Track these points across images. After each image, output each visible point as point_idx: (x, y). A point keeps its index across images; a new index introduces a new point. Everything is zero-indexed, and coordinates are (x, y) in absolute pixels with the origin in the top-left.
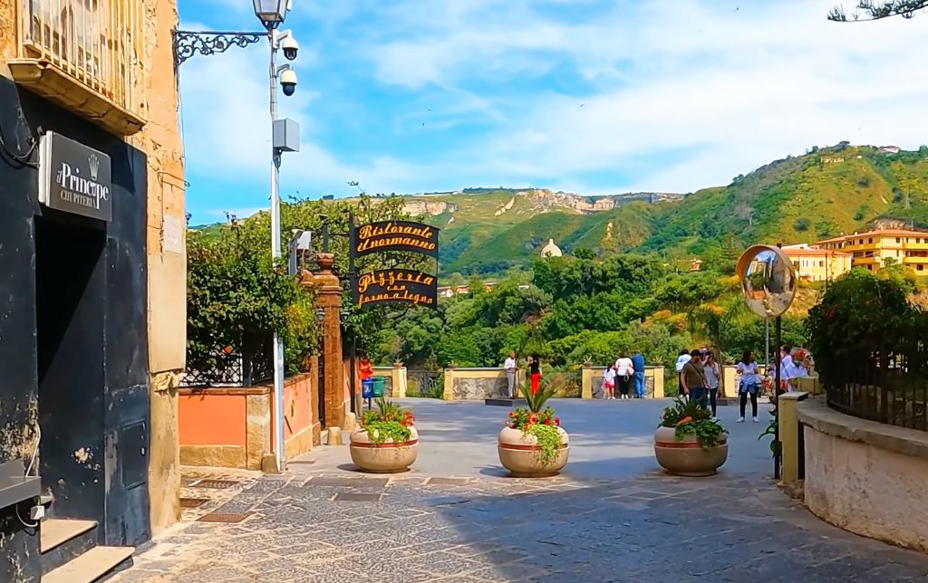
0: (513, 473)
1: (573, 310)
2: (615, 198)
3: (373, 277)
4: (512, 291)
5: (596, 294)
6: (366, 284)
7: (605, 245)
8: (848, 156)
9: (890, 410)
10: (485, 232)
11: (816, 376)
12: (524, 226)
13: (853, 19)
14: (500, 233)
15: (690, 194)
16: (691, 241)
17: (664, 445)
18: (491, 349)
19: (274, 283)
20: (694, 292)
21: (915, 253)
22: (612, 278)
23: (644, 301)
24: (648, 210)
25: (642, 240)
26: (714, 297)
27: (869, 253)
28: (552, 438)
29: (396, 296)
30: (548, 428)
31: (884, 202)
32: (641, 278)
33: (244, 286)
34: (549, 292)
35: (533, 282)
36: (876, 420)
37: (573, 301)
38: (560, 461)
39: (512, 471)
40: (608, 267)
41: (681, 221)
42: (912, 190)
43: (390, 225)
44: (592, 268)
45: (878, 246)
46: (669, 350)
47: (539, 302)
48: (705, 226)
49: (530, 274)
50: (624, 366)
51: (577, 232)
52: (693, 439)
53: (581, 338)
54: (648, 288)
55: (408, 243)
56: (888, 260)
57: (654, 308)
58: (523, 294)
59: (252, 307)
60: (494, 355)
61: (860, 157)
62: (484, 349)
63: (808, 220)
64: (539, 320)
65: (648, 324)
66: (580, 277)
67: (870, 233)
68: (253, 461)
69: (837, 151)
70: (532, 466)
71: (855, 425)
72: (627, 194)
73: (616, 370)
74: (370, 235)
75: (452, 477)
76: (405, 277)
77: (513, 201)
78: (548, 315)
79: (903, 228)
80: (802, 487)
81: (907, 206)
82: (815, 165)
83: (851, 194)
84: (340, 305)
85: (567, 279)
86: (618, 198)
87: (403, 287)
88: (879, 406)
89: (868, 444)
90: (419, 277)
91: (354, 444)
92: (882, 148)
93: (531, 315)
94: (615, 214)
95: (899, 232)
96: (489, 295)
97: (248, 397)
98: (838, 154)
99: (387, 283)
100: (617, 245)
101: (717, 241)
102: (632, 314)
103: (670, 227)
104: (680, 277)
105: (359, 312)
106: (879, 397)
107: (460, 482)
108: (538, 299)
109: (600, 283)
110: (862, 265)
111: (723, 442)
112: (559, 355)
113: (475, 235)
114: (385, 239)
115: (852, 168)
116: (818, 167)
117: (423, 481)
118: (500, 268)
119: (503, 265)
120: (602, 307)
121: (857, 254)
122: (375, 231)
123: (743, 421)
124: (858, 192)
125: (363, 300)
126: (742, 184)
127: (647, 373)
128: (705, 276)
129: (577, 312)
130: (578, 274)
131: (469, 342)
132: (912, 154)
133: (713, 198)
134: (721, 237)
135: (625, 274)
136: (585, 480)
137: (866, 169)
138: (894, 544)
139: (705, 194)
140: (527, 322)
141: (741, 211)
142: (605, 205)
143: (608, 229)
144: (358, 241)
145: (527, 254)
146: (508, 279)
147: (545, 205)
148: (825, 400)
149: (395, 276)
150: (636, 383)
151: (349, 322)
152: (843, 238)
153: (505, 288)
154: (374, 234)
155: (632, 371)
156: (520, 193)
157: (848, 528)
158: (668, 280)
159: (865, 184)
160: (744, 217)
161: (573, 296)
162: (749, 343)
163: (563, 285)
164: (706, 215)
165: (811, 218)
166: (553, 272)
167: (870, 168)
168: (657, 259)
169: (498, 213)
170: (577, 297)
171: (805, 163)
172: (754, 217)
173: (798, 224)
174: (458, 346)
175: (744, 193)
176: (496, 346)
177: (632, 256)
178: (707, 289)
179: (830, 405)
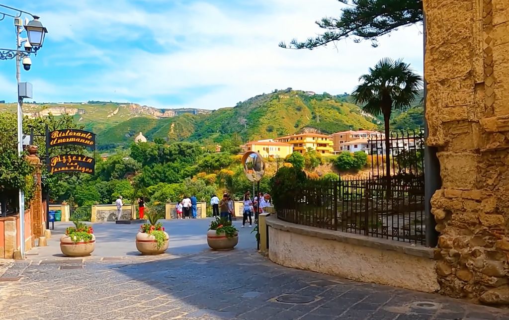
0: (143, 253)
1: (154, 172)
2: (175, 111)
3: (59, 158)
4: (119, 161)
5: (166, 163)
6: (55, 162)
7: (170, 136)
8: (292, 95)
9: (298, 219)
10: (102, 127)
11: (273, 206)
12: (125, 124)
13: (289, 47)
14: (110, 128)
15: (215, 110)
16: (216, 135)
17: (211, 237)
18: (106, 193)
19: (21, 165)
20: (218, 163)
21: (321, 145)
22: (175, 154)
23: (192, 167)
24: (193, 118)
25: (190, 134)
26: (228, 166)
27: (301, 145)
28: (162, 236)
29: (72, 168)
30: (160, 232)
31: (307, 119)
32: (190, 155)
33: (4, 166)
34: (140, 162)
35: (131, 156)
36: (294, 223)
37: (153, 167)
38: (165, 247)
39: (142, 252)
40: (172, 148)
41: (211, 125)
42: (320, 114)
43: (69, 131)
44: (164, 149)
45: (305, 141)
46: (205, 193)
47: (134, 167)
48: (223, 127)
49: (128, 151)
50: (187, 202)
51: (155, 129)
52: (224, 234)
53: (158, 187)
54: (194, 160)
55: (78, 141)
56: (309, 149)
57: (197, 171)
58: (125, 163)
59: (9, 176)
60: (109, 197)
61: (297, 96)
62: (102, 193)
63: (273, 127)
64: (135, 177)
65: (194, 180)
66: (157, 154)
67: (301, 134)
68: (8, 254)
69: (286, 92)
70: (152, 249)
71: (286, 225)
72: (182, 109)
73: (183, 204)
74: (57, 136)
75: (114, 257)
76: (77, 158)
77: (118, 109)
78: (139, 174)
79: (316, 133)
80: (268, 251)
81: (318, 121)
82: (276, 99)
83: (293, 114)
84: (41, 173)
85: (150, 155)
86: (177, 110)
87: (76, 164)
88: (295, 218)
89: (291, 232)
90: (85, 158)
91: (63, 243)
92: (307, 92)
93: (130, 174)
94: (175, 120)
95: (314, 134)
96: (105, 163)
97: (5, 222)
98: (287, 94)
99: (67, 162)
100: (176, 136)
101: (229, 136)
102: (186, 174)
103: (204, 128)
104: (210, 155)
105: (51, 177)
106: (295, 214)
107: (119, 259)
108: (134, 165)
109: (169, 157)
110: (298, 150)
111: (237, 235)
112: (146, 196)
113: (95, 128)
114: (66, 138)
115: (293, 101)
116: (277, 100)
117: (100, 259)
118: (110, 147)
119: (112, 146)
120: (169, 170)
121: (296, 145)
122: (60, 134)
123: (243, 227)
124: (296, 113)
125: (54, 170)
126: (241, 106)
127: (198, 205)
128: (223, 154)
129: (155, 173)
130: (156, 152)
131: (94, 190)
132: (320, 96)
133: (227, 113)
134: (231, 134)
135: (182, 152)
136: (177, 255)
137: (300, 102)
138: (300, 269)
139: (223, 111)
140: (127, 179)
141: (241, 121)
142: (171, 115)
143: (172, 128)
144: (50, 139)
145: (126, 140)
146: (115, 154)
147: (137, 112)
148: (276, 216)
149: (72, 158)
150: (193, 211)
151: (46, 182)
152: (289, 137)
153: (115, 159)
154: (60, 136)
155: (190, 205)
156: (122, 105)
157: (284, 265)
158: (204, 156)
159: (299, 109)
160: (242, 124)
161: (153, 164)
162: (245, 189)
163: (148, 158)
164: (223, 122)
165: (274, 126)
166: (142, 150)
167: (301, 101)
168: (199, 145)
169: (109, 116)
170: (156, 165)
171: (271, 97)
172: (247, 124)
173: (268, 128)
174: (87, 192)
175: (242, 112)
176: (110, 192)
177: (185, 143)
178: (224, 161)
179: (278, 218)
